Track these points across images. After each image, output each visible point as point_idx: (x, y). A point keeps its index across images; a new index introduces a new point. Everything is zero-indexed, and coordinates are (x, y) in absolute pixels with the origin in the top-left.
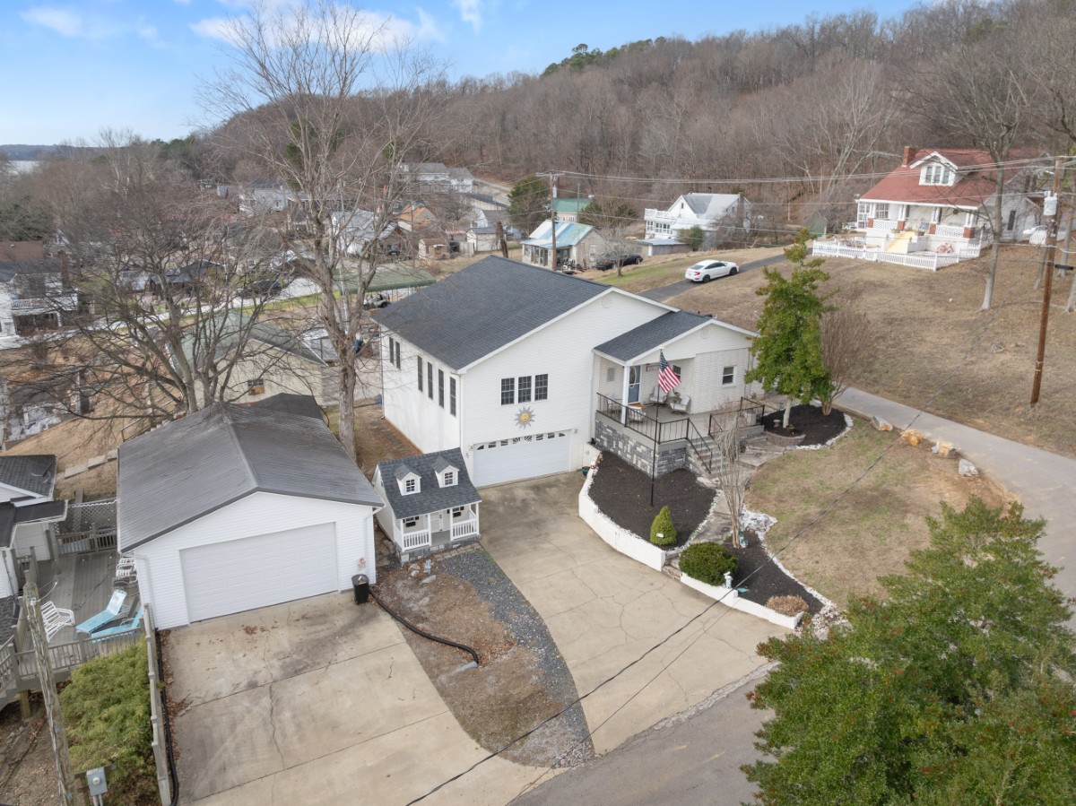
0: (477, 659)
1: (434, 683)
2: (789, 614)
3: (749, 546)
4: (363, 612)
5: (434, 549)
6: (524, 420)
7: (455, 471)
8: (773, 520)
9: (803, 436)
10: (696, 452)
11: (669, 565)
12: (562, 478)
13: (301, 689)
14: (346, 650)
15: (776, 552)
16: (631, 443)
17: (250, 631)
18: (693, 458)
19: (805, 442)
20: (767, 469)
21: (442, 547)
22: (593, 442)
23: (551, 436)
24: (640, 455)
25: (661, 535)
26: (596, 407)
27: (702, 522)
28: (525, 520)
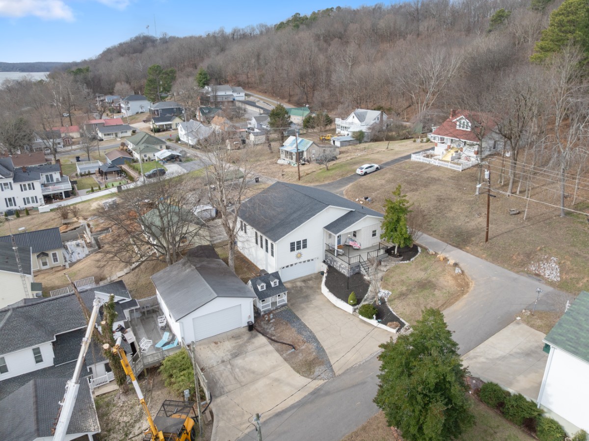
0: (294, 348)
1: (282, 357)
2: (394, 328)
3: (382, 304)
4: (252, 334)
5: (272, 309)
6: (299, 256)
7: (277, 281)
8: (390, 293)
9: (402, 257)
10: (363, 267)
11: (355, 312)
12: (313, 276)
13: (239, 361)
14: (250, 347)
15: (390, 306)
16: (339, 263)
17: (216, 343)
18: (362, 269)
19: (402, 260)
20: (389, 272)
21: (275, 308)
22: (324, 262)
23: (309, 261)
24: (343, 268)
25: (352, 301)
26: (325, 249)
27: (365, 295)
28: (302, 295)
